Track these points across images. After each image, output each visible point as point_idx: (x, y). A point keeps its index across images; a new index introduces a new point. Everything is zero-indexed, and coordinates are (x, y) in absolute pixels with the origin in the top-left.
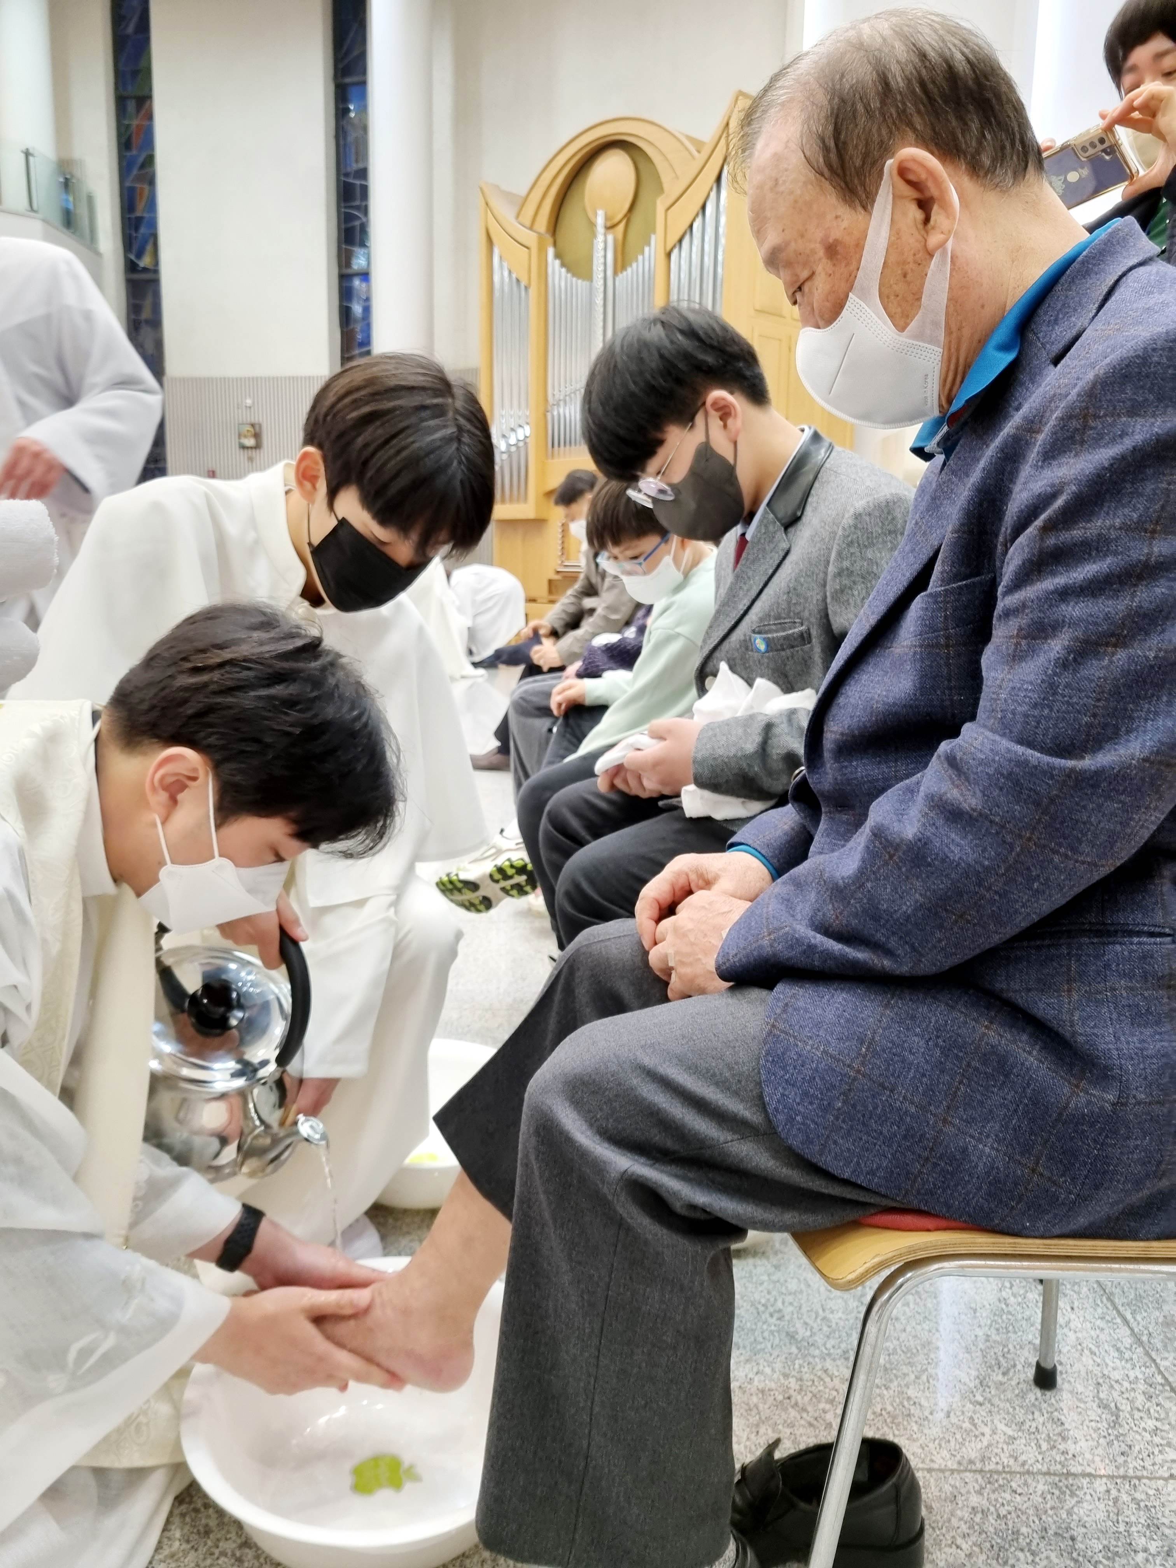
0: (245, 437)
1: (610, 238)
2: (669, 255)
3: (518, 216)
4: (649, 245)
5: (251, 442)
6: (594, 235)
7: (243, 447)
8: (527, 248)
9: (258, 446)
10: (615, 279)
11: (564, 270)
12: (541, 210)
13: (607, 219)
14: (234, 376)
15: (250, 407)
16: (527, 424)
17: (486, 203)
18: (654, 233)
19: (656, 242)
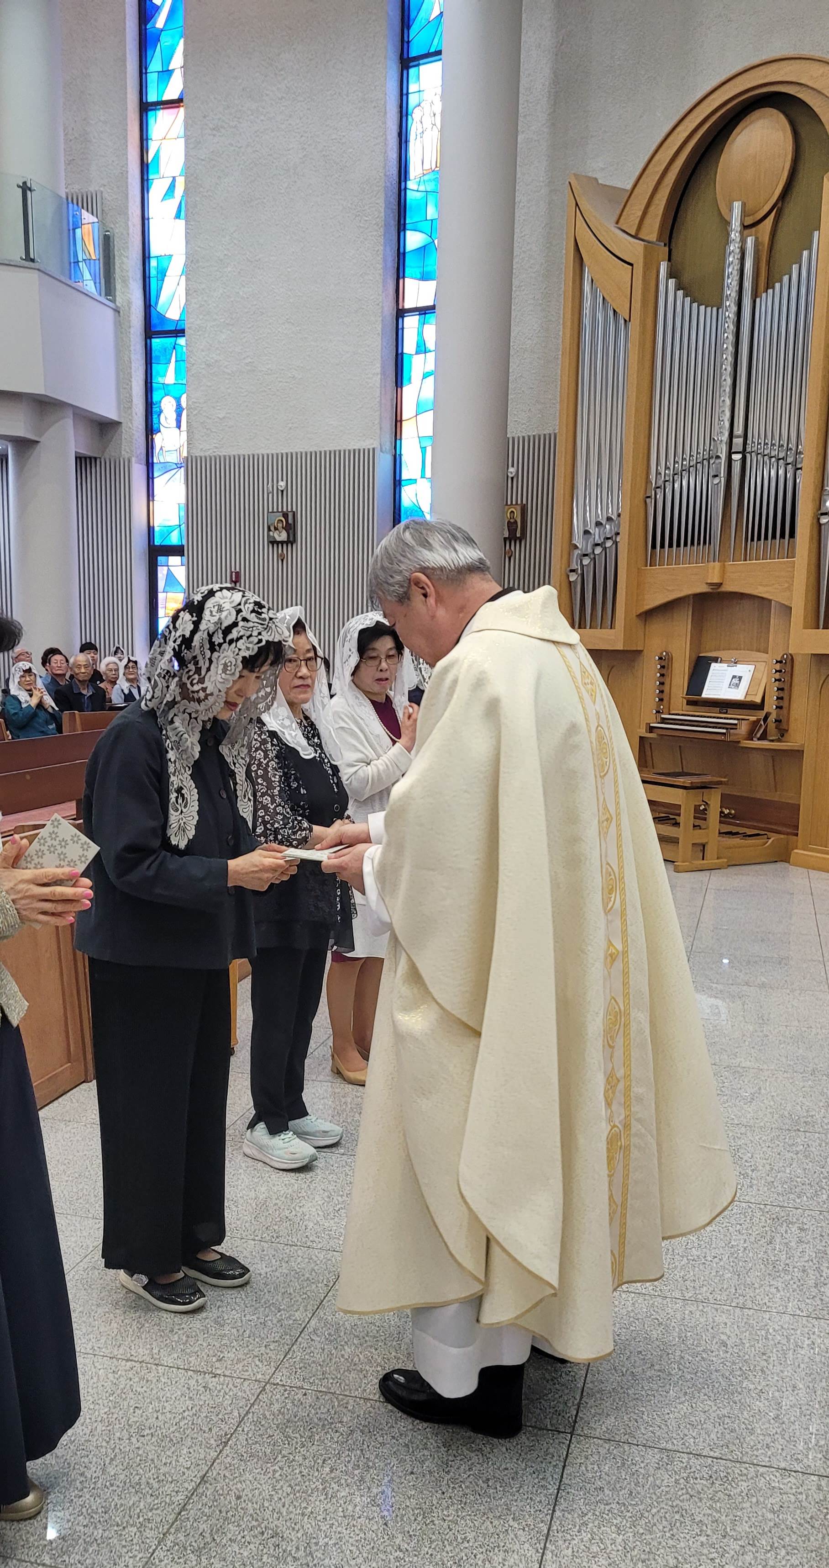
0: (276, 529)
3: (617, 223)
4: (810, 246)
5: (283, 536)
7: (273, 542)
8: (631, 265)
9: (291, 541)
10: (754, 302)
11: (680, 293)
12: (652, 209)
13: (744, 213)
14: (265, 452)
15: (282, 491)
16: (619, 515)
17: (577, 204)
18: (818, 228)
19: (821, 242)
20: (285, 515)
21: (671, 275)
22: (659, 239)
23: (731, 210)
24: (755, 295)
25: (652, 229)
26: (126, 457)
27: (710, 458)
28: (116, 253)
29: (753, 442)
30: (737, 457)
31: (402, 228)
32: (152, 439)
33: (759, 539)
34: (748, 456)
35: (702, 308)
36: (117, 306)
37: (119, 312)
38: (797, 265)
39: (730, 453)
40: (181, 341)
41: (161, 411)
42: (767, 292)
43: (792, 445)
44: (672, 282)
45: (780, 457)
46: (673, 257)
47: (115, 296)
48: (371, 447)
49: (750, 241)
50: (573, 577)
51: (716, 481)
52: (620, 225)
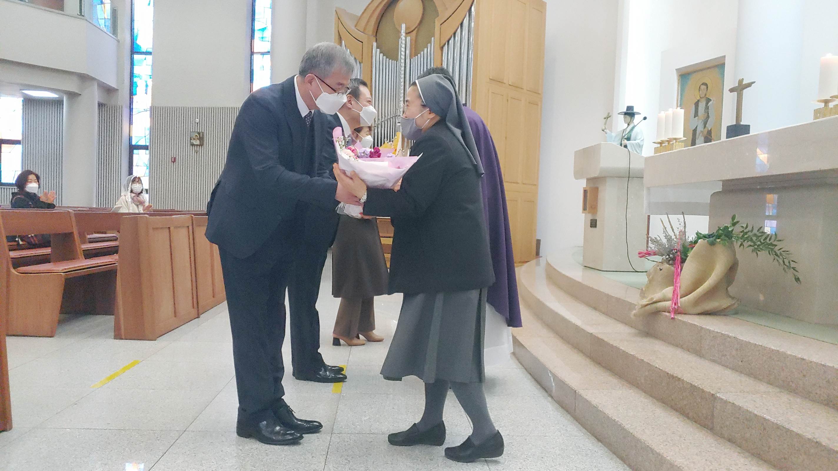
0: (194, 139)
1: (408, 39)
2: (442, 48)
3: (356, 26)
4: (430, 42)
5: (198, 142)
6: (399, 37)
7: (193, 145)
8: (362, 42)
9: (201, 145)
10: (410, 60)
11: (381, 55)
12: (369, 22)
13: (406, 28)
14: (190, 106)
15: (197, 123)
17: (339, 18)
18: (434, 36)
19: (435, 42)
21: (377, 48)
22: (373, 33)
23: (400, 27)
24: (411, 57)
25: (370, 30)
26: (120, 105)
27: (396, 115)
28: (118, 17)
31: (253, 20)
32: (133, 98)
35: (391, 60)
36: (118, 40)
37: (119, 42)
38: (426, 49)
41: (137, 86)
42: (415, 57)
44: (378, 50)
46: (377, 41)
47: (117, 35)
52: (357, 27)
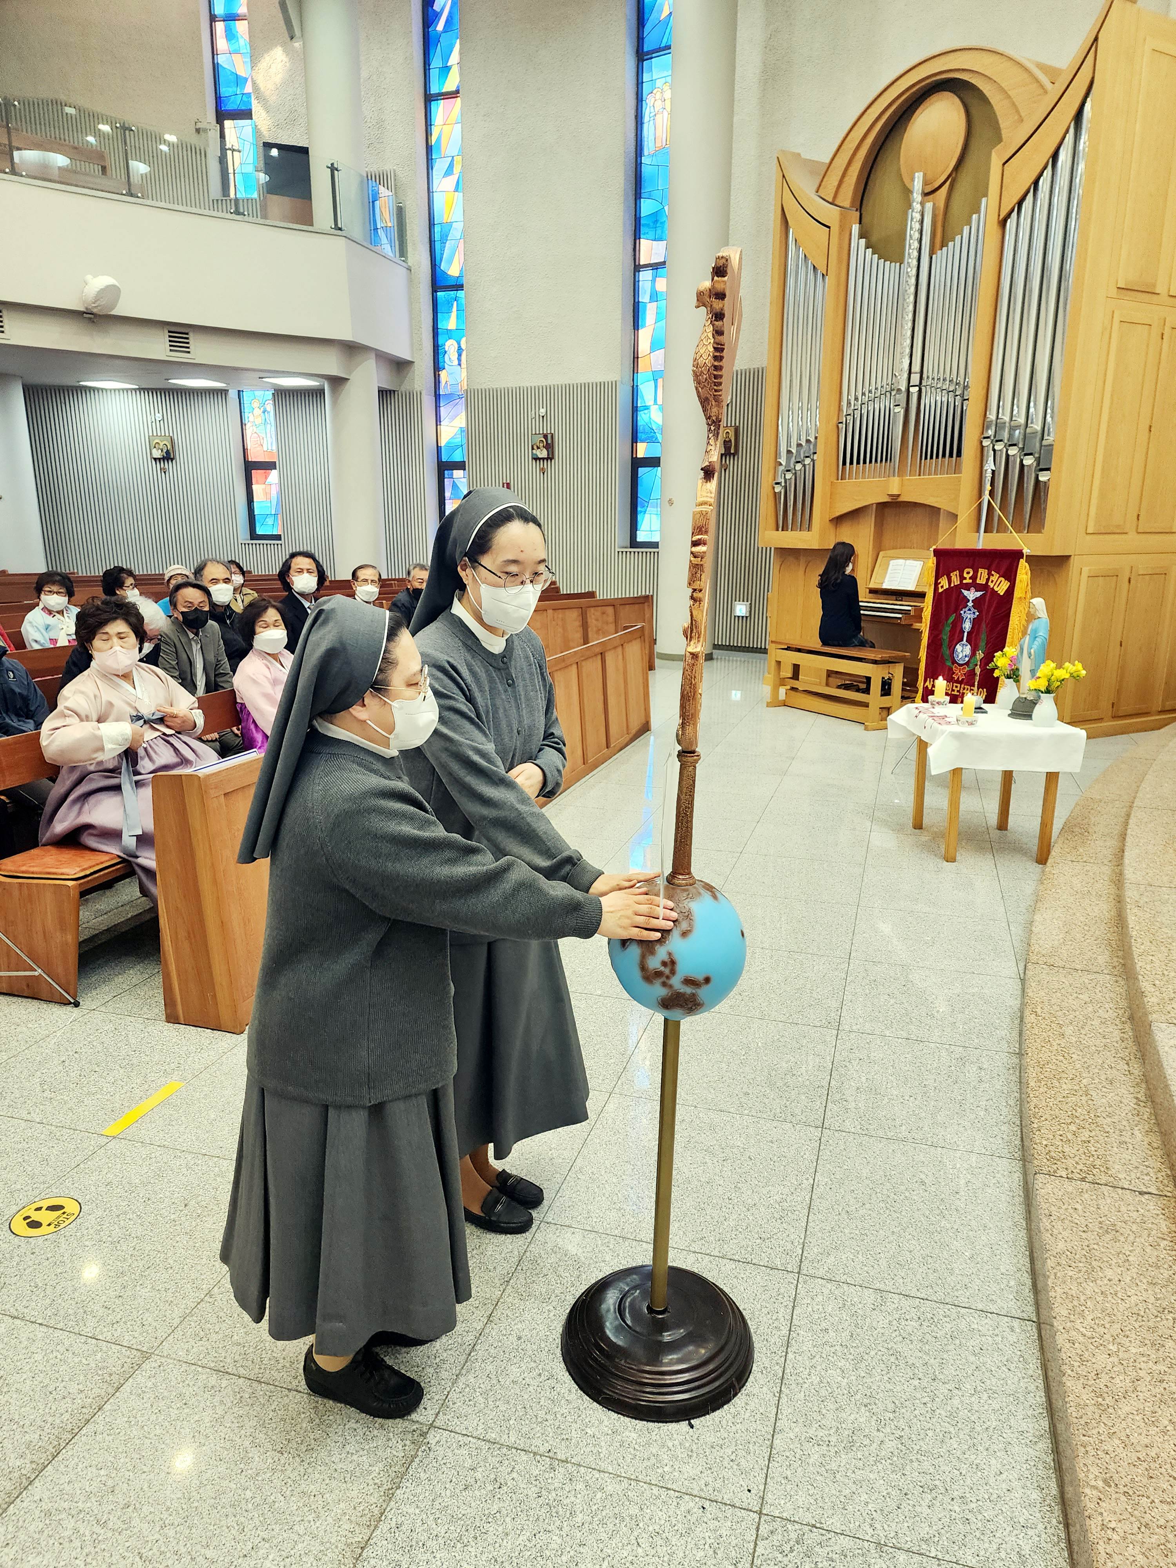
0: (538, 448)
2: (1004, 222)
3: (819, 189)
4: (978, 211)
5: (543, 453)
7: (536, 459)
8: (829, 227)
9: (550, 458)
10: (931, 258)
11: (869, 251)
12: (846, 179)
13: (926, 183)
14: (529, 385)
15: (543, 417)
16: (816, 438)
17: (784, 176)
18: (986, 195)
19: (989, 207)
20: (545, 436)
21: (861, 236)
22: (853, 204)
23: (913, 180)
24: (932, 252)
25: (847, 197)
26: (419, 390)
27: (892, 390)
28: (407, 221)
29: (928, 377)
30: (914, 390)
31: (638, 196)
32: (439, 375)
33: (931, 457)
34: (923, 389)
35: (887, 262)
36: (409, 266)
37: (410, 270)
38: (968, 227)
39: (909, 387)
40: (461, 294)
41: (446, 352)
42: (942, 249)
43: (961, 379)
44: (863, 241)
45: (951, 389)
46: (863, 220)
47: (407, 258)
48: (614, 380)
49: (929, 206)
50: (778, 489)
51: (897, 409)
52: (820, 193)
